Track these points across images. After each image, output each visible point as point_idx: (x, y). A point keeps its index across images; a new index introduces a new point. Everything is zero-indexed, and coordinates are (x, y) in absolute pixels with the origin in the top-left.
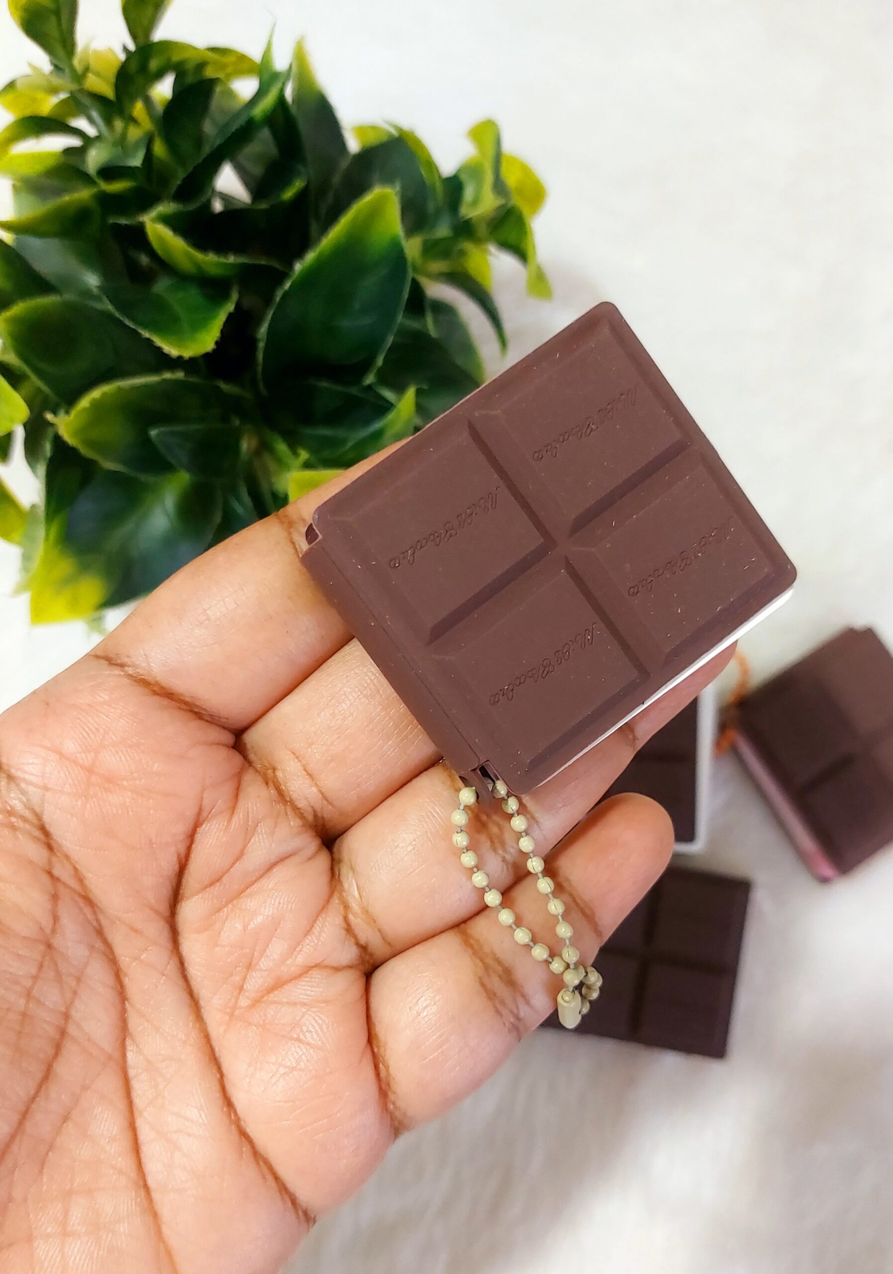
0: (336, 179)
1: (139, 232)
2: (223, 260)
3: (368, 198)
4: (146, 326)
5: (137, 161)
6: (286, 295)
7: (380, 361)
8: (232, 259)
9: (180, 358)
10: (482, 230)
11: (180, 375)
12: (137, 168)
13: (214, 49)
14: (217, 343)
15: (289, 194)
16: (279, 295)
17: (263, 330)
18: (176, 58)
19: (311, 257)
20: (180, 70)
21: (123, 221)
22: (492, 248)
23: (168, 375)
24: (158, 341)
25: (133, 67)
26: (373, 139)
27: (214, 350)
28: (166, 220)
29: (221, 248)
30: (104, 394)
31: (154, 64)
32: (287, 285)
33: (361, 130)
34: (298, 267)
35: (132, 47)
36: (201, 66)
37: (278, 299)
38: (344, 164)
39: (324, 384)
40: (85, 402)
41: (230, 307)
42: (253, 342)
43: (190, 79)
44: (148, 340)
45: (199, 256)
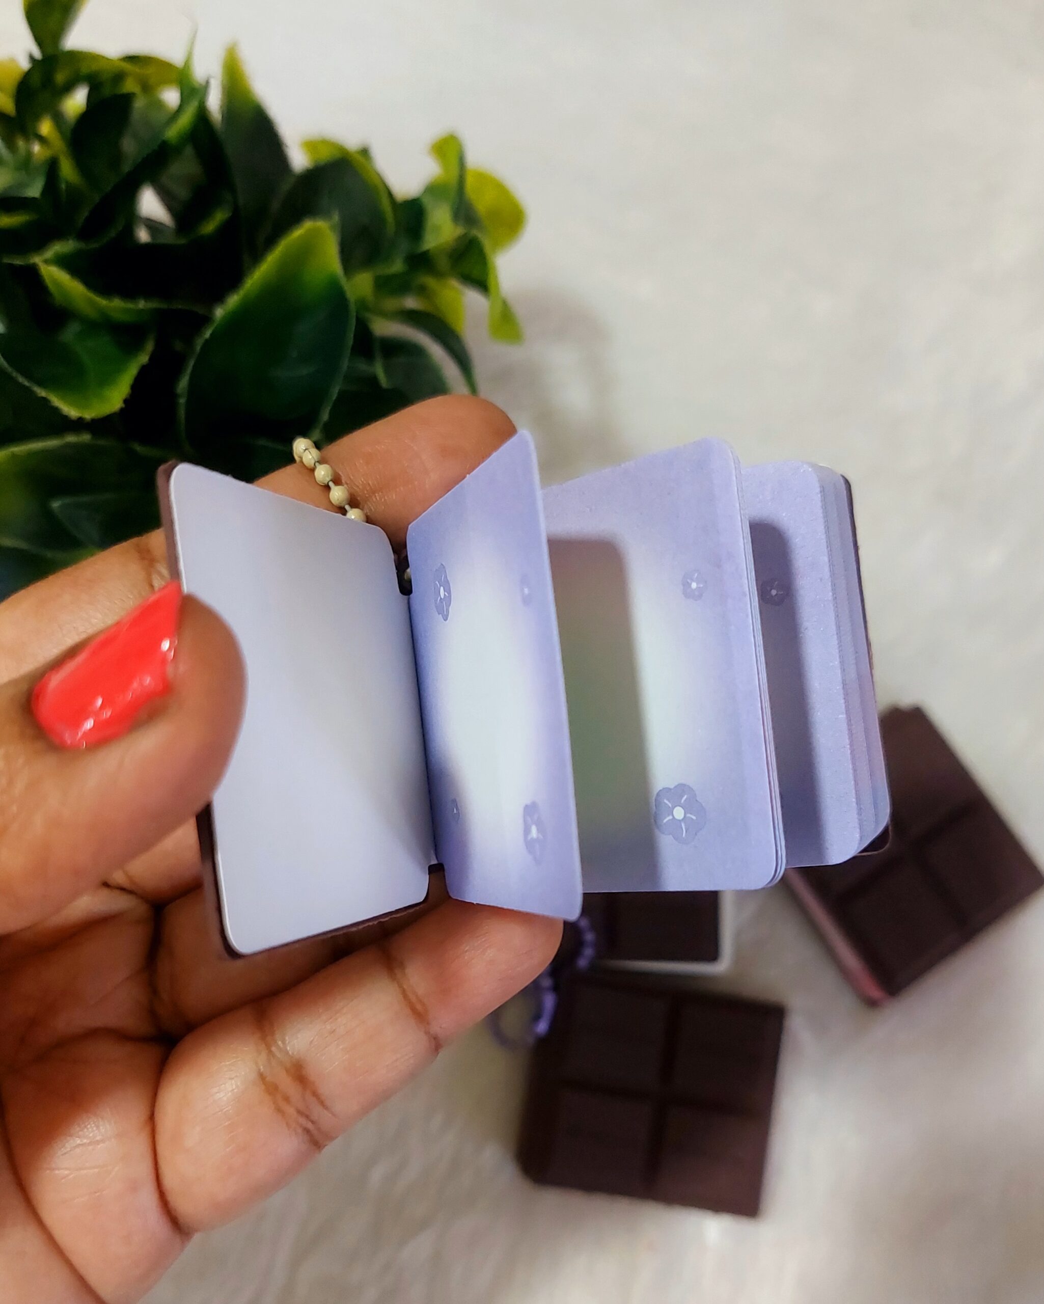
0: (275, 205)
1: (32, 273)
2: (130, 306)
3: (298, 233)
4: (41, 384)
5: (34, 190)
6: (207, 342)
7: (325, 416)
8: (142, 304)
9: (80, 419)
10: (443, 263)
11: (86, 437)
12: (34, 198)
13: (132, 59)
14: (126, 401)
15: (210, 227)
16: (199, 344)
17: (183, 384)
18: (85, 69)
19: (233, 300)
20: (95, 83)
21: (18, 262)
22: (454, 283)
23: (71, 438)
24: (56, 401)
25: (36, 80)
26: (325, 155)
27: (122, 410)
28: (63, 262)
29: (128, 294)
31: (60, 77)
32: (207, 334)
33: (311, 146)
34: (219, 312)
35: (37, 54)
36: (119, 77)
37: (198, 348)
38: (286, 187)
39: (262, 442)
41: (144, 358)
42: (173, 396)
43: (107, 92)
44: (44, 399)
45: (103, 302)
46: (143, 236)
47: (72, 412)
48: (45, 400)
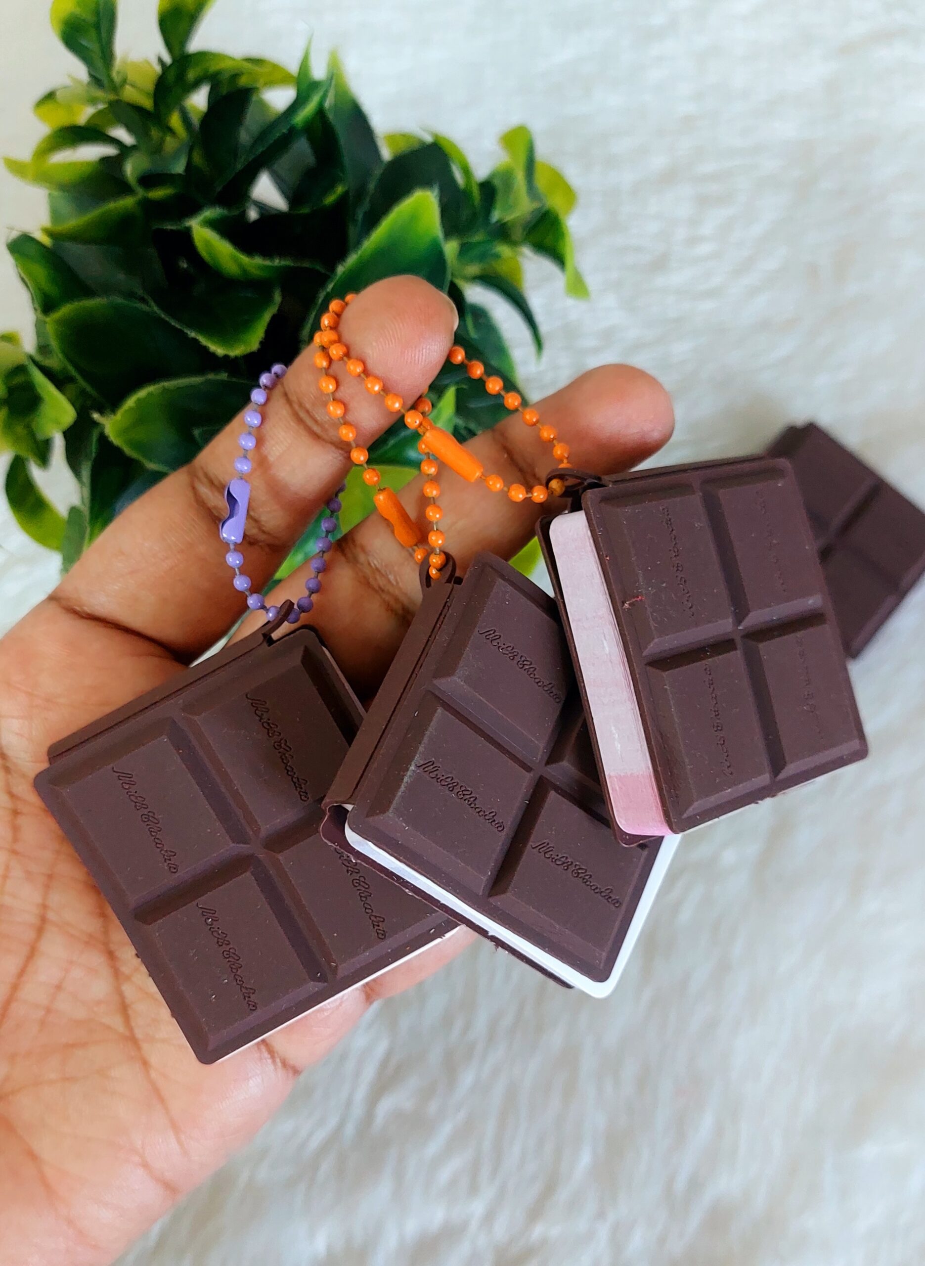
0: (372, 186)
1: (186, 236)
2: (268, 263)
3: (408, 202)
4: (191, 326)
5: (179, 168)
6: (328, 296)
8: (277, 262)
9: (226, 357)
10: (517, 232)
11: (223, 376)
12: (180, 175)
13: (249, 60)
14: (261, 343)
15: (330, 199)
16: (321, 297)
17: (304, 332)
18: (213, 67)
19: (352, 259)
20: (214, 79)
21: (169, 227)
22: (527, 251)
23: (211, 376)
24: (203, 341)
25: (171, 76)
26: (403, 147)
27: (259, 350)
28: (213, 224)
29: (266, 253)
30: (150, 394)
31: (191, 75)
32: (330, 287)
33: (392, 138)
34: (340, 269)
35: (167, 59)
36: (235, 76)
37: (320, 301)
38: (378, 172)
40: (131, 402)
41: (273, 310)
43: (224, 91)
44: (194, 339)
45: (244, 259)
46: (253, 214)
47: (219, 350)
48: (195, 341)
